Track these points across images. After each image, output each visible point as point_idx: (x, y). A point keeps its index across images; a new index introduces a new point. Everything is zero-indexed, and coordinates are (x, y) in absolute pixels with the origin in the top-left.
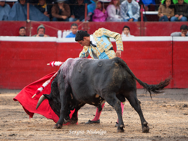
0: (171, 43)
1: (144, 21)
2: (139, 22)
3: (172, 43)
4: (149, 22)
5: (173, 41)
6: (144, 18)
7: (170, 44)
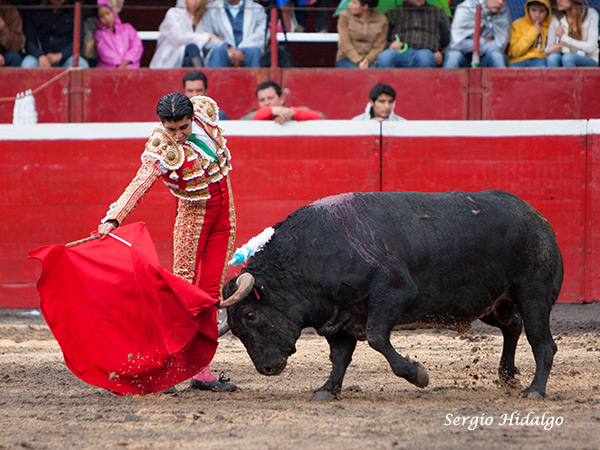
0: (375, 144)
1: (281, 64)
2: (265, 70)
3: (377, 141)
4: (298, 70)
5: (381, 137)
6: (279, 52)
7: (373, 147)
